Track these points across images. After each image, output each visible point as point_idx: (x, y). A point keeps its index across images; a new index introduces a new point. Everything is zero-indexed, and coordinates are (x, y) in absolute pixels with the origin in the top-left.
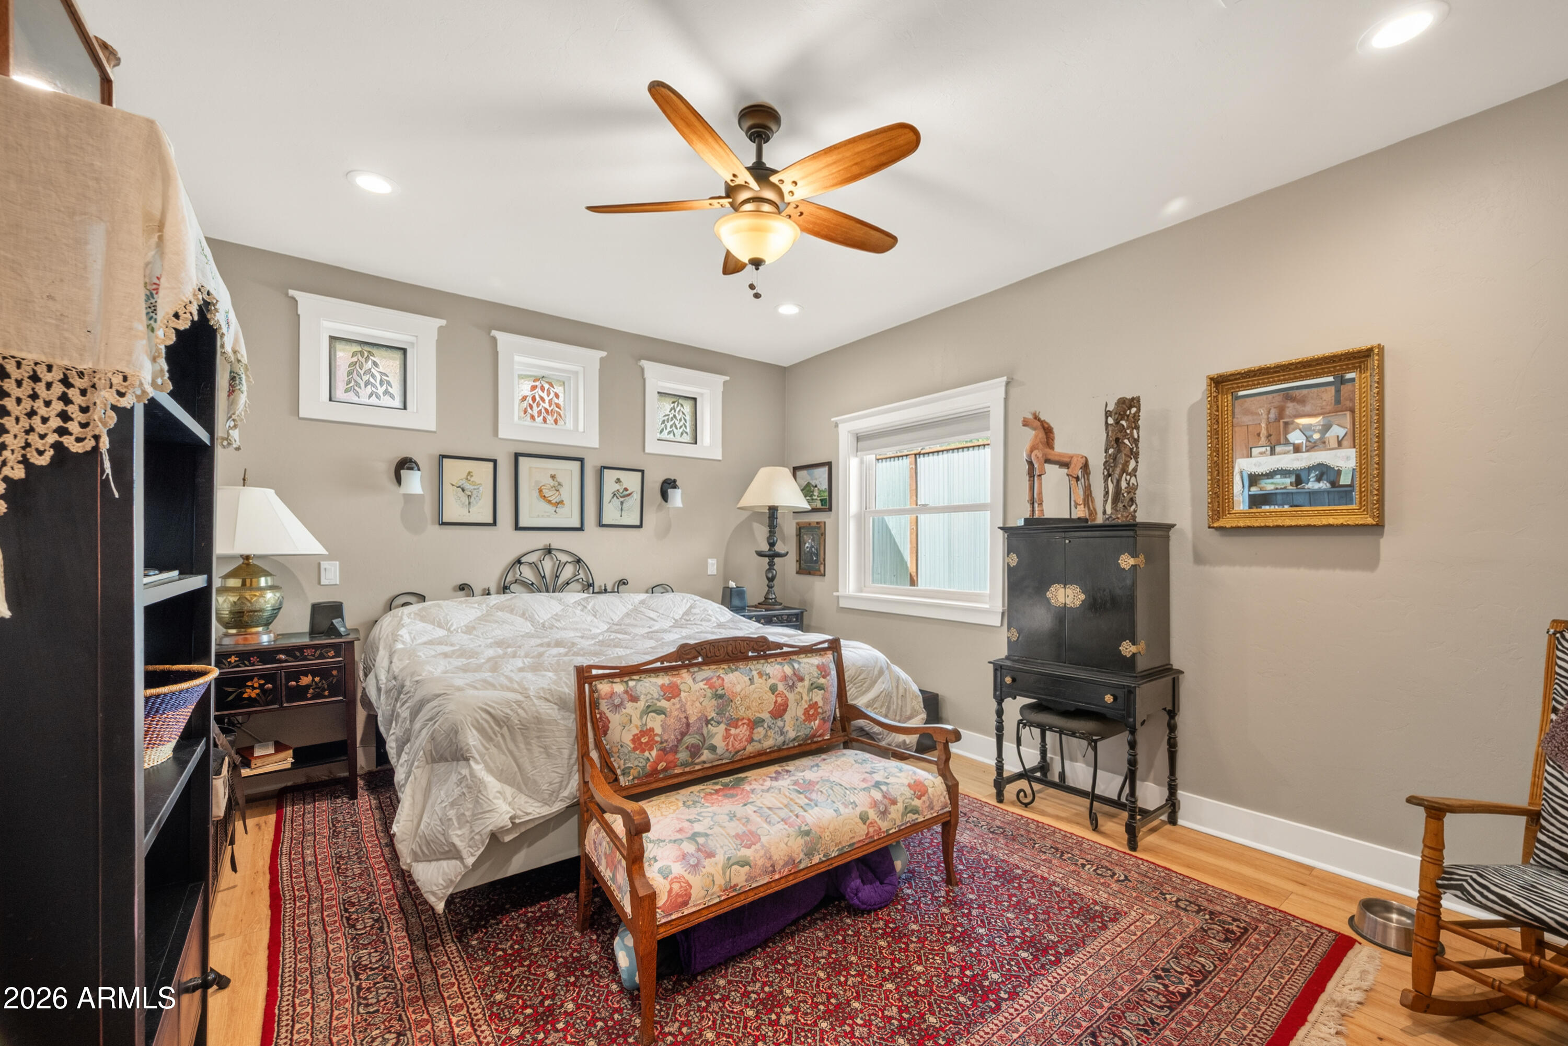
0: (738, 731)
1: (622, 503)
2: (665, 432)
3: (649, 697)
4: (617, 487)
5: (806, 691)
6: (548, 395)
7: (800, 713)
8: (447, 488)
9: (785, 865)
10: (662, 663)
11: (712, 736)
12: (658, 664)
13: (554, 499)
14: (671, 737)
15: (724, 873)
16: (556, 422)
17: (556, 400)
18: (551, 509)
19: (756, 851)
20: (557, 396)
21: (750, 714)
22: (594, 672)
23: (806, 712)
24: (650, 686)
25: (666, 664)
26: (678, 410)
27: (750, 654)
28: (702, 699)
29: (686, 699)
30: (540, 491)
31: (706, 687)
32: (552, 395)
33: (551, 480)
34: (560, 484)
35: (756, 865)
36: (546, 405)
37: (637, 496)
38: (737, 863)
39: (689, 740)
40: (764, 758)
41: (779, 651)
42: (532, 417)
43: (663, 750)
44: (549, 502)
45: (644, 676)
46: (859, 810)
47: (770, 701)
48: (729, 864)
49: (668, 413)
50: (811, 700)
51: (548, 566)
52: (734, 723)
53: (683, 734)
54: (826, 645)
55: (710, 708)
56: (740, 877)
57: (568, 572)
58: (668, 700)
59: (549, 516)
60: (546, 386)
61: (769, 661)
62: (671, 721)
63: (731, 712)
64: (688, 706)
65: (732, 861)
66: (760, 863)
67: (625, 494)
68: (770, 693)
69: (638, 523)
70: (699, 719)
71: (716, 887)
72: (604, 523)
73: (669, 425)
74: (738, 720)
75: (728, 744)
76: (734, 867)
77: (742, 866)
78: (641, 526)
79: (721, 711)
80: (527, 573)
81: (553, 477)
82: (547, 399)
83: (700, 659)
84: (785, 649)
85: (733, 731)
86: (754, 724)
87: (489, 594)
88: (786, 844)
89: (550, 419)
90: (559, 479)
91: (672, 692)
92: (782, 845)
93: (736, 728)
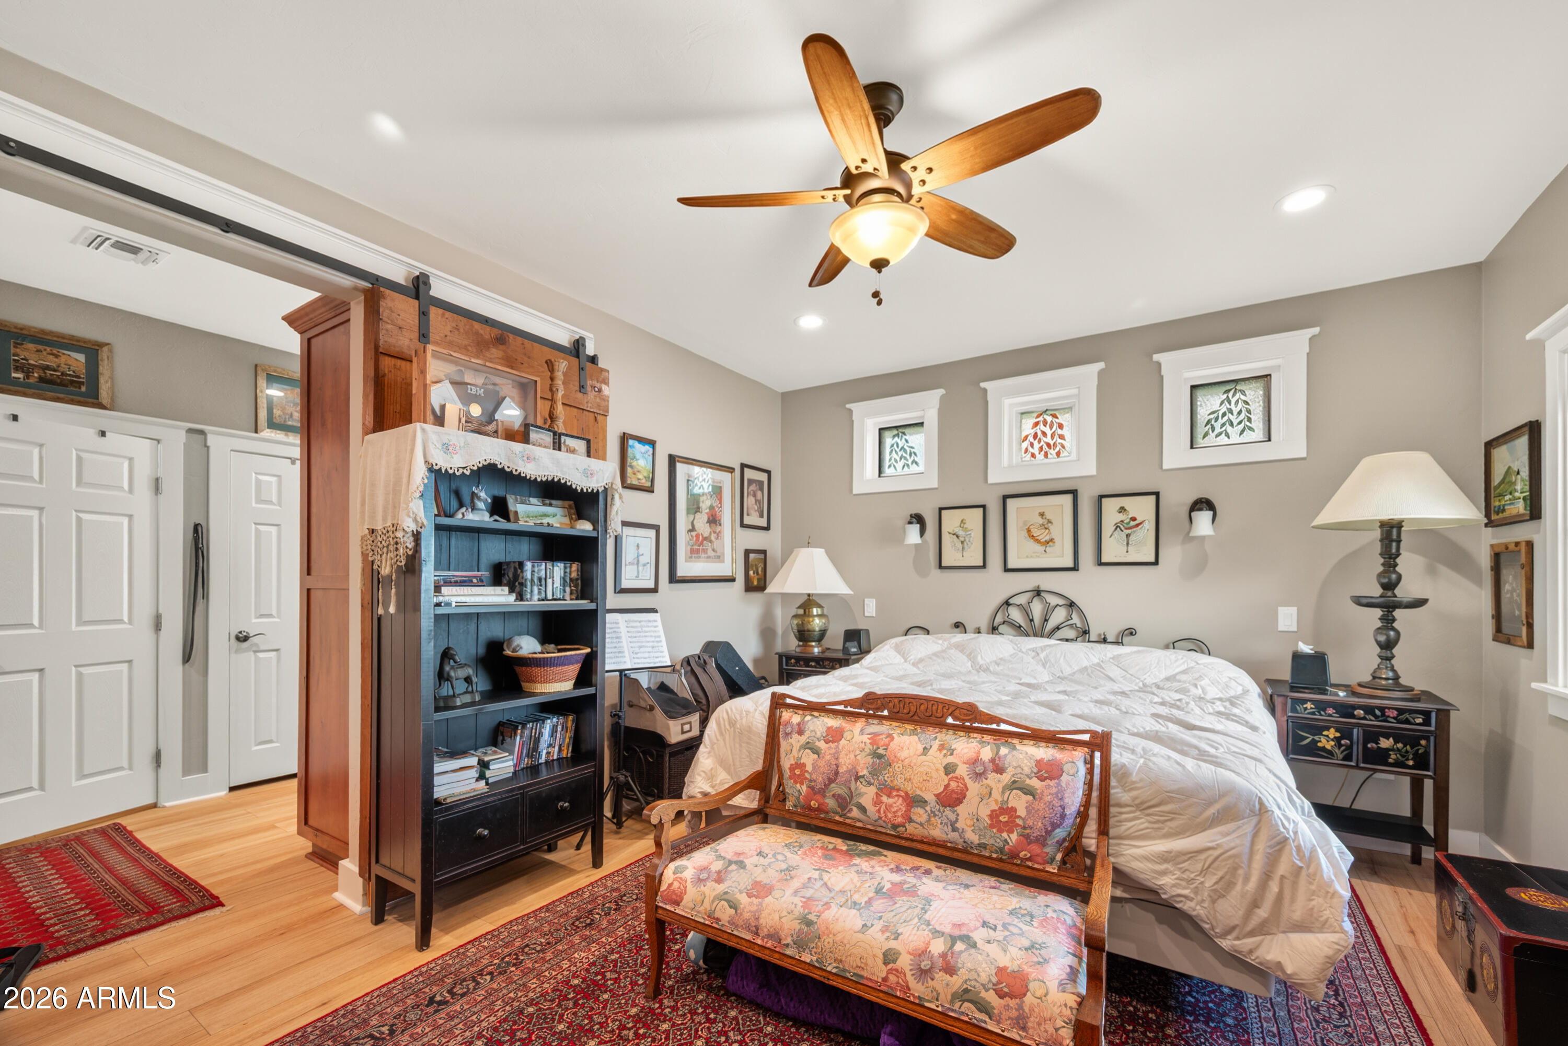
0: (891, 801)
1: (1128, 536)
2: (1212, 435)
3: (813, 734)
4: (1121, 517)
5: (1001, 786)
6: (1051, 428)
7: (984, 812)
8: (945, 537)
9: (770, 936)
10: (846, 707)
11: (860, 795)
12: (841, 707)
13: (1044, 537)
14: (820, 779)
15: (713, 901)
16: (1058, 454)
17: (1060, 431)
18: (1040, 548)
19: (751, 904)
20: (1061, 426)
21: (908, 787)
22: (789, 701)
23: (994, 815)
24: (819, 724)
25: (849, 709)
26: (1233, 401)
27: (950, 720)
28: (858, 752)
29: (843, 747)
30: (1029, 531)
31: (868, 741)
32: (1055, 426)
33: (1040, 518)
34: (1049, 522)
35: (741, 914)
36: (1049, 440)
37: (1150, 526)
38: (728, 901)
39: (836, 789)
40: (941, 851)
41: (994, 726)
42: (1033, 455)
43: (811, 788)
44: (1038, 541)
45: (823, 714)
46: (893, 944)
47: (939, 782)
48: (724, 897)
49: (1216, 407)
50: (1003, 802)
51: (1037, 609)
52: (887, 789)
53: (831, 781)
54: (1086, 737)
55: (864, 765)
56: (725, 914)
57: (1059, 616)
58: (827, 742)
59: (1038, 557)
60: (1049, 419)
61: (972, 735)
62: (822, 763)
63: (886, 776)
64: (842, 755)
65: (726, 897)
66: (747, 915)
67: (1135, 524)
68: (942, 773)
69: (1152, 559)
70: (849, 771)
71: (702, 908)
72: (1103, 561)
73: (1217, 426)
74: (893, 789)
75: (879, 811)
76: (723, 903)
77: (731, 907)
78: (1156, 563)
79: (875, 772)
80: (1016, 615)
81: (1042, 515)
82: (1049, 432)
83: (886, 713)
84: (1003, 727)
85: (885, 799)
86: (913, 801)
87: (979, 632)
88: (780, 918)
89: (1053, 452)
90: (1048, 516)
91: (834, 736)
92: (776, 917)
93: (889, 796)
